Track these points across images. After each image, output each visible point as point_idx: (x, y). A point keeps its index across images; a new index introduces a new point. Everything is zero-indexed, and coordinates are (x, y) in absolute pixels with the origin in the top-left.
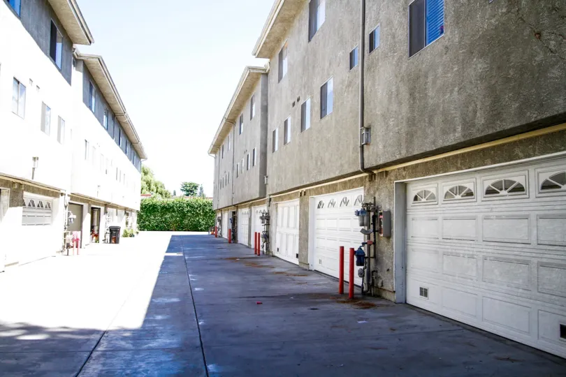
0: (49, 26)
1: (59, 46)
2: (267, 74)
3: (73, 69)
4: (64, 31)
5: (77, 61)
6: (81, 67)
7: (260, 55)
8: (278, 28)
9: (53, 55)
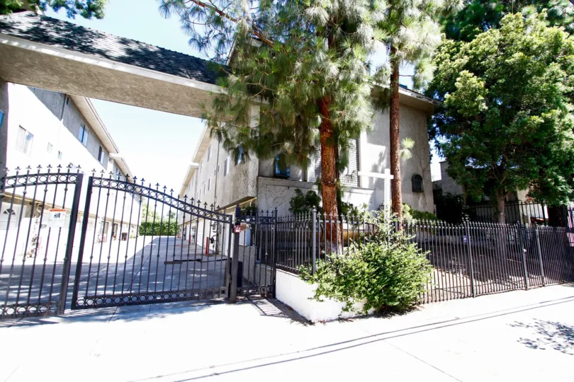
0: (99, 148)
1: (103, 154)
2: (197, 169)
3: (109, 162)
4: (105, 148)
5: (110, 159)
6: (113, 161)
7: (194, 162)
8: (200, 153)
9: (99, 159)
